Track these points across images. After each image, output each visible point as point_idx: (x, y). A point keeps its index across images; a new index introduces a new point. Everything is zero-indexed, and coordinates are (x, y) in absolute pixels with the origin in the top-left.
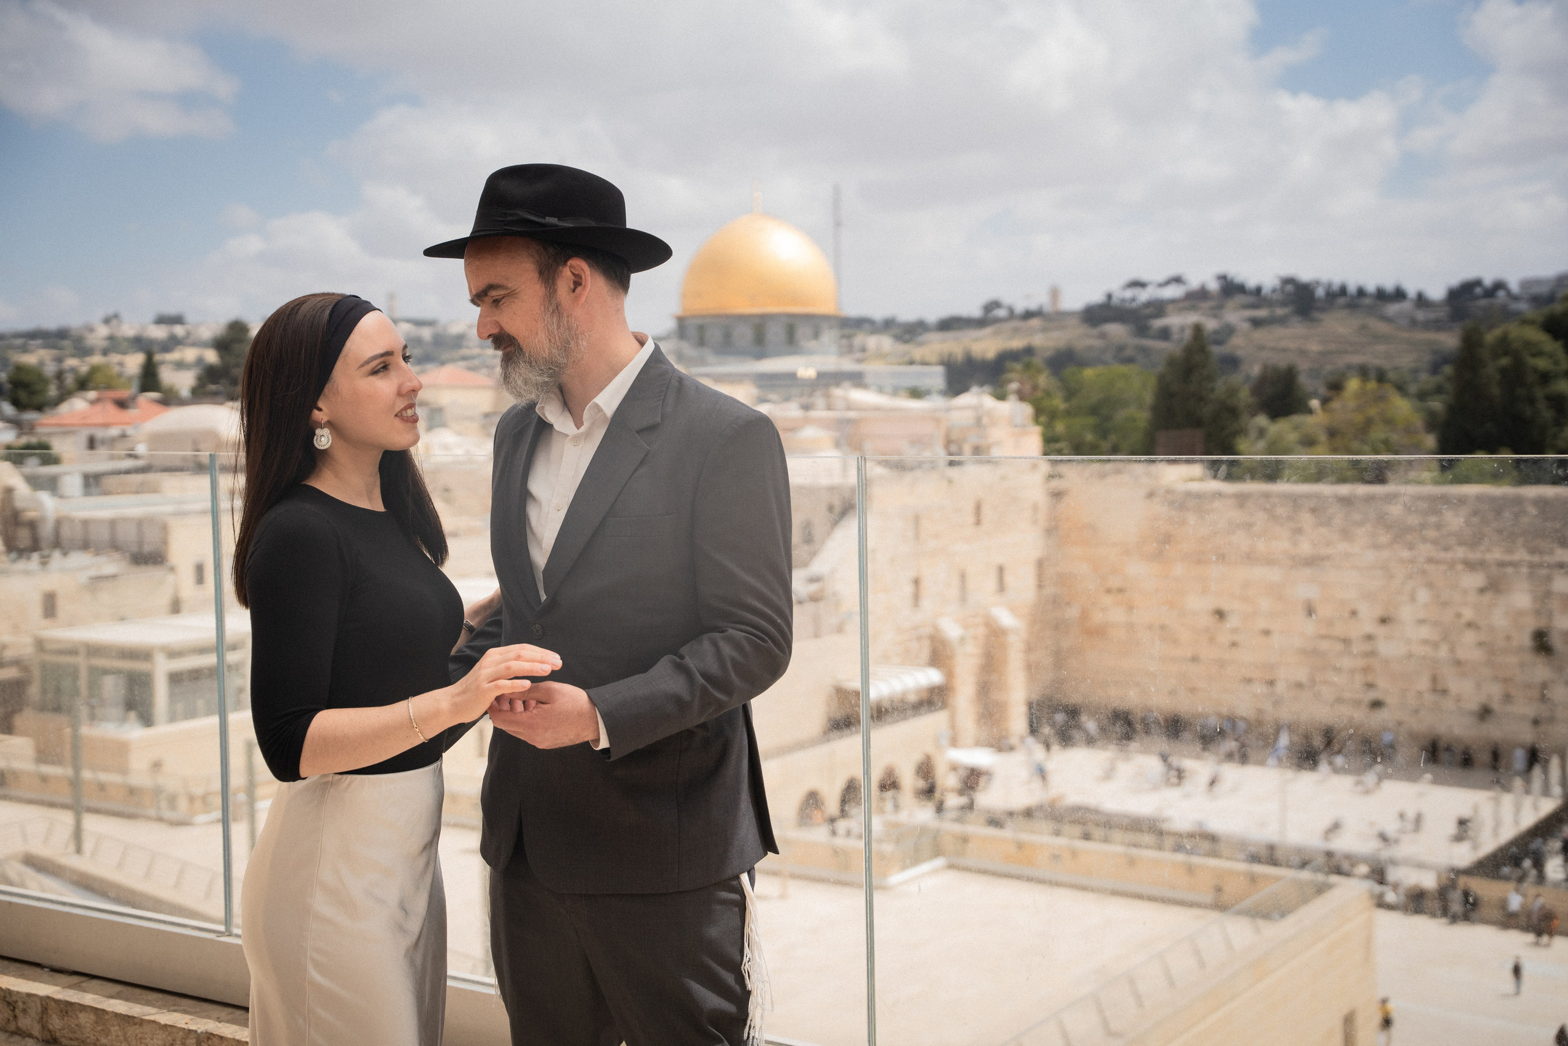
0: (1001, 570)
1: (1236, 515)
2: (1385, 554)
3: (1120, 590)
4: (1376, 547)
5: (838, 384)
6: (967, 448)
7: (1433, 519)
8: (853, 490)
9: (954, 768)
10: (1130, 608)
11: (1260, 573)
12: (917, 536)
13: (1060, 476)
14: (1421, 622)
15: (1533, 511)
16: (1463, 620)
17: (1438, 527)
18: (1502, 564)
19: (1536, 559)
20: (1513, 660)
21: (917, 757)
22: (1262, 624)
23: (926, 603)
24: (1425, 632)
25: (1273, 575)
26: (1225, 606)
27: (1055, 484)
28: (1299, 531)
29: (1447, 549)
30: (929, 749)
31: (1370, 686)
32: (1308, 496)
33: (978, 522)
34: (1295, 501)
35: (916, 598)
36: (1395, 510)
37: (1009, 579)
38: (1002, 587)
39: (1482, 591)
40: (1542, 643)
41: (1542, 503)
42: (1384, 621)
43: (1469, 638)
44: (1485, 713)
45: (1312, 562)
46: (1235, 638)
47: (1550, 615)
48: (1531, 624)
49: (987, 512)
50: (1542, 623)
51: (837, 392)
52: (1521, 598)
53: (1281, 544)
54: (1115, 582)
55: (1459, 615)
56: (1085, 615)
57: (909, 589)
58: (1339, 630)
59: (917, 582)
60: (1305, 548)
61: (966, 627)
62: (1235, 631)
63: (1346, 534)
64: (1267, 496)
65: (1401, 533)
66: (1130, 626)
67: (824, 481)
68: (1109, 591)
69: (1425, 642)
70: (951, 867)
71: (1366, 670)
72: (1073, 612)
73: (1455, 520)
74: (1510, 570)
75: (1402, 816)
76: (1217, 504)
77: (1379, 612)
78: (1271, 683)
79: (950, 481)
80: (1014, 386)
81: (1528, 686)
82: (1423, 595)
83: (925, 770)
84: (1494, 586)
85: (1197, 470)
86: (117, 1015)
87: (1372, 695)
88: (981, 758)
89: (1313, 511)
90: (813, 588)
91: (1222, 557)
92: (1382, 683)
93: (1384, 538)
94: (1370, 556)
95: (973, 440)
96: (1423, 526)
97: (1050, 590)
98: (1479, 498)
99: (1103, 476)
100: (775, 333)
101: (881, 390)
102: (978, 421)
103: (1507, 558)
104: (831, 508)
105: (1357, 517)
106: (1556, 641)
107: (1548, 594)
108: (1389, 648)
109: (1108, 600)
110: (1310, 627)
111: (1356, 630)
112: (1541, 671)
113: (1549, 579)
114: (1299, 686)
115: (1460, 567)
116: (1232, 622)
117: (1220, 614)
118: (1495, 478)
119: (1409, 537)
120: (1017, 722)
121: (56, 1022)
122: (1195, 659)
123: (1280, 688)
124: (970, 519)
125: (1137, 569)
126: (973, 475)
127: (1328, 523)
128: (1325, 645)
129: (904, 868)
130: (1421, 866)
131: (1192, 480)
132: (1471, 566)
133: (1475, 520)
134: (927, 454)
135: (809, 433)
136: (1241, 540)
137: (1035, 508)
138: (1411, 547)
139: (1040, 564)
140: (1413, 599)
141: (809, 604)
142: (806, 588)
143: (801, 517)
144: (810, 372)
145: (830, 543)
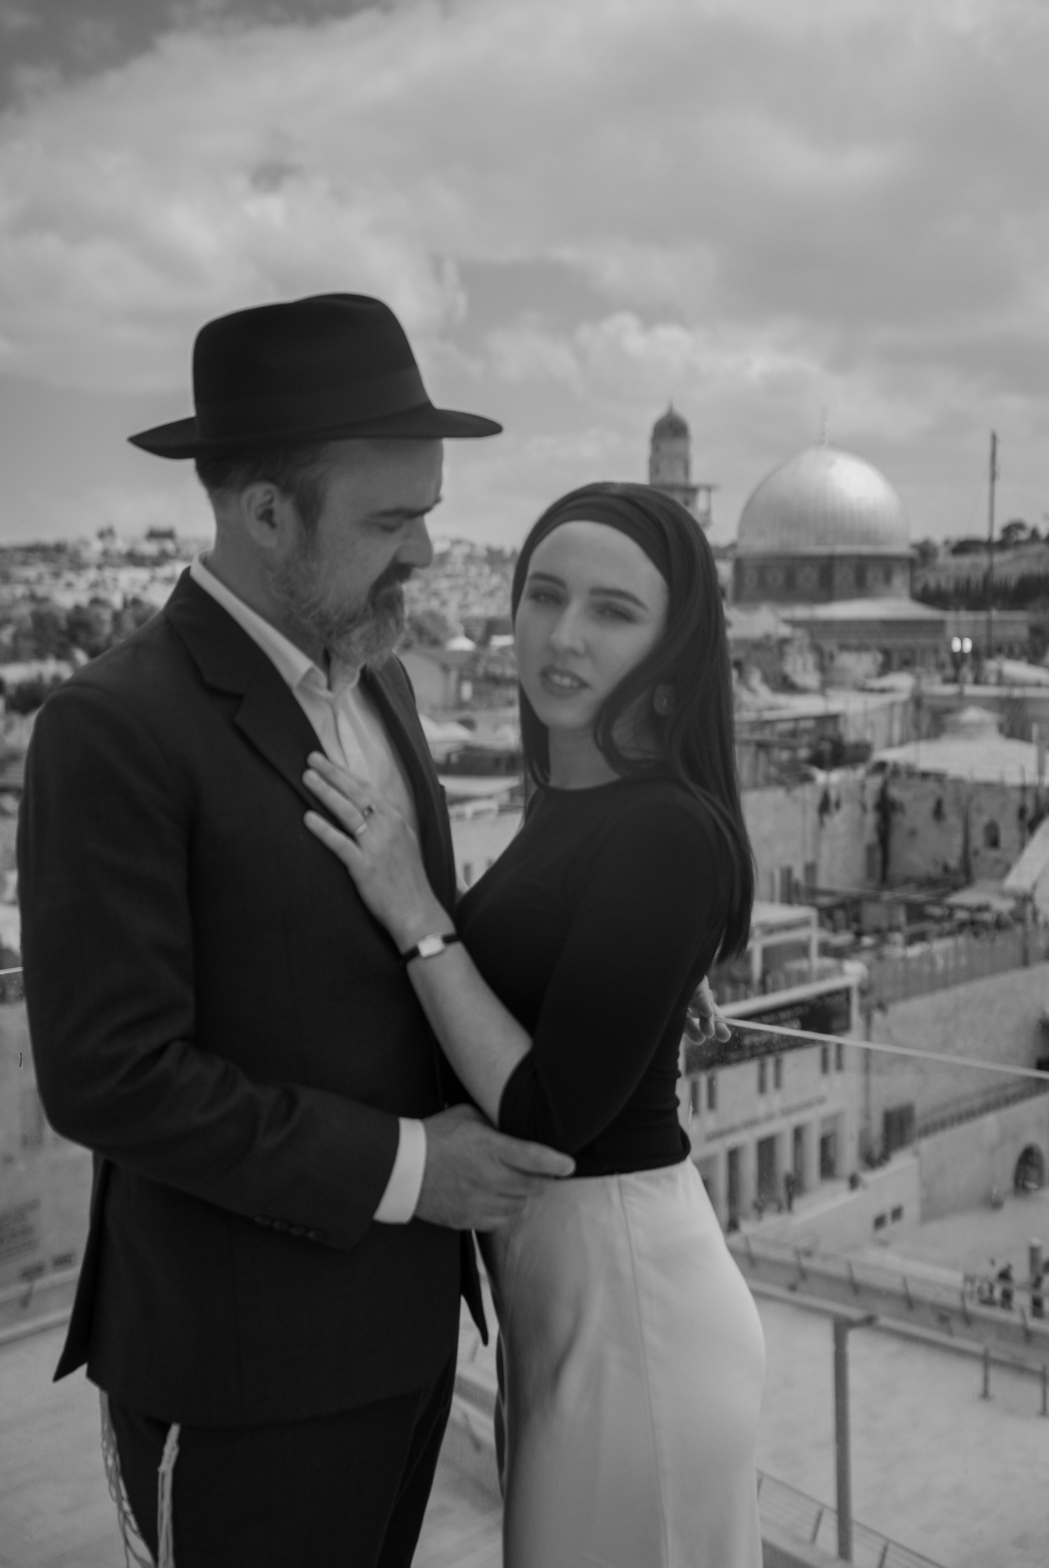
5: (991, 656)
51: (991, 665)
67: (1013, 779)
100: (843, 576)
104: (1022, 812)
135: (972, 714)
141: (1019, 929)
142: (1004, 906)
143: (984, 819)
144: (968, 645)
145: (1028, 853)
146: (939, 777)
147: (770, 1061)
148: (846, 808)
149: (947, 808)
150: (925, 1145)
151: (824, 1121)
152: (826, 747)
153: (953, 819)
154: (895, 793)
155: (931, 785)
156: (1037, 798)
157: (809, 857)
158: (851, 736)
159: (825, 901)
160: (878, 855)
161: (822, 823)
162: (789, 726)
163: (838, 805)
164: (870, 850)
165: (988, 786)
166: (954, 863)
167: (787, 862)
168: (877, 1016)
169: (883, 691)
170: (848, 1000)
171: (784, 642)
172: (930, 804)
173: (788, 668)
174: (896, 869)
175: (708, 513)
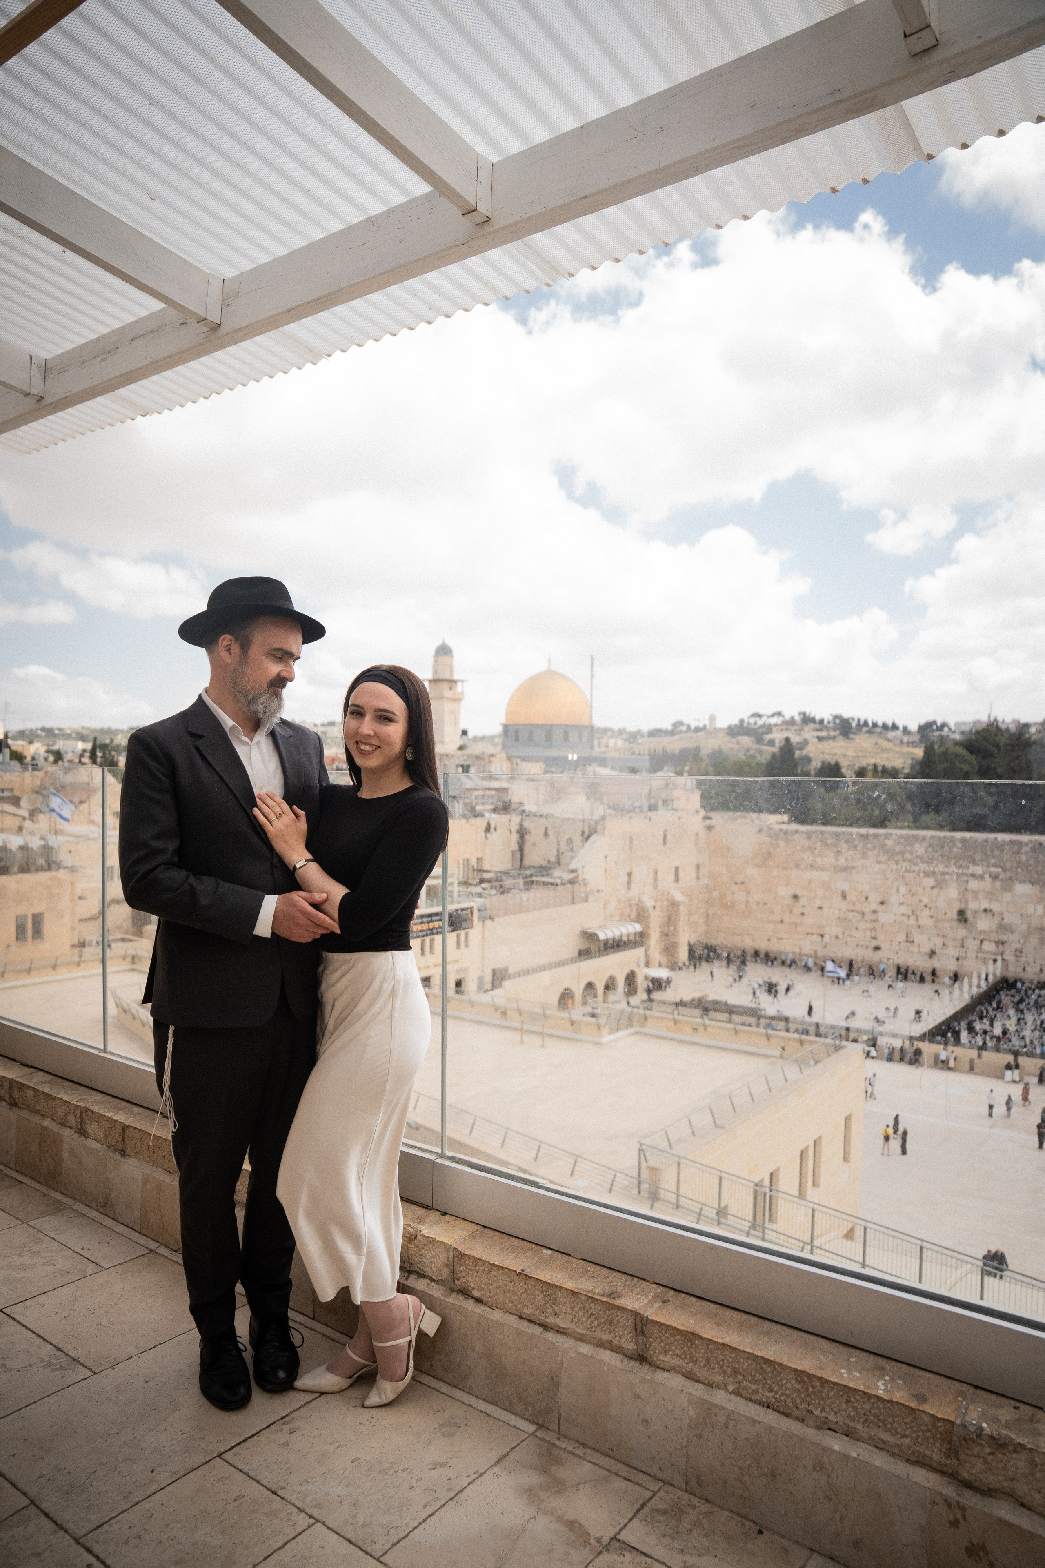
0: (677, 869)
1: (806, 843)
2: (884, 866)
3: (743, 883)
4: (878, 862)
5: (590, 765)
6: (660, 803)
7: (908, 848)
8: (597, 822)
9: (646, 978)
10: (748, 893)
11: (816, 875)
12: (631, 848)
13: (709, 818)
14: (902, 904)
15: (959, 845)
16: (922, 904)
17: (911, 853)
18: (943, 874)
19: (960, 871)
20: (948, 925)
21: (626, 971)
22: (818, 904)
23: (633, 886)
24: (903, 910)
25: (825, 876)
26: (799, 893)
27: (708, 822)
28: (839, 852)
29: (916, 864)
30: (635, 968)
31: (875, 938)
32: (844, 833)
33: (665, 843)
34: (837, 835)
35: (629, 883)
36: (890, 843)
37: (681, 874)
38: (677, 880)
39: (932, 888)
40: (962, 916)
41: (963, 840)
42: (882, 903)
43: (926, 912)
44: (933, 953)
45: (845, 869)
46: (805, 911)
47: (967, 901)
48: (957, 906)
49: (669, 837)
50: (962, 906)
51: (590, 769)
52: (953, 892)
53: (829, 859)
54: (740, 878)
55: (920, 901)
56: (722, 896)
57: (626, 878)
58: (858, 907)
59: (630, 875)
60: (842, 862)
61: (656, 901)
62: (804, 906)
63: (864, 855)
64: (822, 833)
65: (892, 855)
66: (747, 902)
67: (580, 817)
68: (736, 883)
69: (903, 915)
70: (637, 1033)
71: (874, 929)
72: (716, 894)
73: (920, 849)
74: (947, 877)
75: (887, 1009)
76: (796, 837)
77: (880, 899)
78: (822, 936)
79: (650, 820)
80: (687, 768)
81: (954, 940)
82: (903, 889)
83: (631, 979)
84: (939, 885)
85: (785, 818)
86: (43, 1093)
87: (875, 943)
88: (663, 973)
89: (846, 842)
90: (572, 876)
91: (797, 866)
92: (881, 937)
93: (884, 858)
94: (877, 867)
95: (664, 796)
96: (903, 853)
97: (705, 881)
98: (932, 837)
99: (734, 819)
100: (557, 735)
101: (613, 768)
102: (667, 785)
103: (946, 870)
104: (583, 833)
105: (870, 846)
106: (969, 915)
107: (966, 890)
108: (884, 918)
109: (735, 888)
110: (844, 905)
111: (868, 908)
112: (962, 932)
113: (967, 881)
114: (837, 937)
115: (922, 875)
116: (803, 901)
117: (796, 897)
118: (941, 827)
119: (896, 858)
120: (683, 955)
121: (16, 1094)
122: (782, 921)
123: (827, 939)
124: (661, 841)
125: (752, 872)
126: (663, 816)
127: (855, 847)
128: (850, 916)
129: (610, 1033)
130: (895, 1036)
131: (783, 823)
132: (927, 874)
133: (930, 850)
134: (637, 804)
135: (575, 790)
136: (807, 856)
137: (697, 834)
138: (897, 863)
139: (698, 866)
140: (898, 892)
141: (569, 885)
142: (568, 876)
143: (566, 837)
144: (575, 757)
145: (582, 852)
146: (547, 817)
147: (428, 939)
148: (498, 831)
149: (549, 832)
150: (507, 984)
151: (458, 971)
152: (500, 804)
153: (552, 837)
154: (526, 824)
155: (543, 820)
156: (590, 827)
157: (479, 856)
158: (515, 800)
159: (486, 876)
160: (518, 855)
161: (486, 838)
162: (481, 793)
163: (495, 829)
164: (513, 852)
165: (568, 819)
166: (553, 859)
167: (467, 856)
168: (488, 922)
169: (538, 780)
170: (472, 913)
171: (492, 756)
172: (543, 831)
173: (493, 769)
174: (526, 862)
175: (463, 693)
